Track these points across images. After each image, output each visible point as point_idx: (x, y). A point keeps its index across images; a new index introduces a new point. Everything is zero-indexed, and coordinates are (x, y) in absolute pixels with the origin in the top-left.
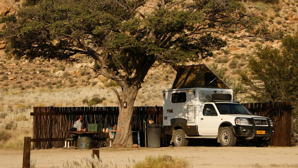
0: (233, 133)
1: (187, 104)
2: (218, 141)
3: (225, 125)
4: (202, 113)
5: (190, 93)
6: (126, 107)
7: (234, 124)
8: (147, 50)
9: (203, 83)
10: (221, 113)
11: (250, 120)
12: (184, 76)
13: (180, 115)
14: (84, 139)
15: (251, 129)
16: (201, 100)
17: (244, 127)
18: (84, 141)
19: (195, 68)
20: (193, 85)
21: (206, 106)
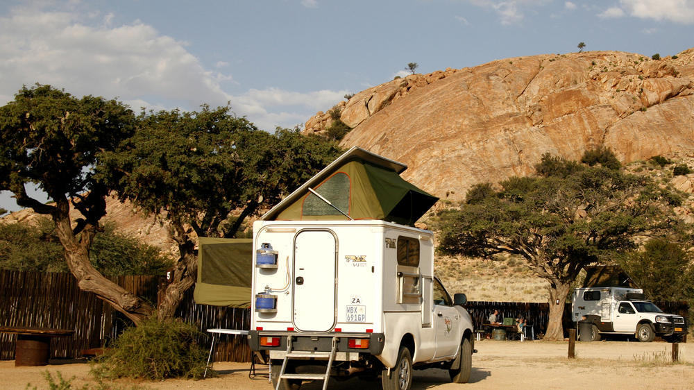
0: (653, 330)
1: (601, 302)
2: (636, 337)
3: (643, 322)
4: (617, 310)
5: (605, 291)
6: (558, 304)
7: (654, 321)
8: (589, 251)
9: (617, 282)
10: (639, 311)
11: (670, 319)
12: (596, 276)
13: (593, 311)
14: (499, 331)
15: (671, 326)
16: (616, 299)
17: (664, 324)
18: (499, 333)
19: (608, 268)
20: (607, 284)
21: (621, 304)
